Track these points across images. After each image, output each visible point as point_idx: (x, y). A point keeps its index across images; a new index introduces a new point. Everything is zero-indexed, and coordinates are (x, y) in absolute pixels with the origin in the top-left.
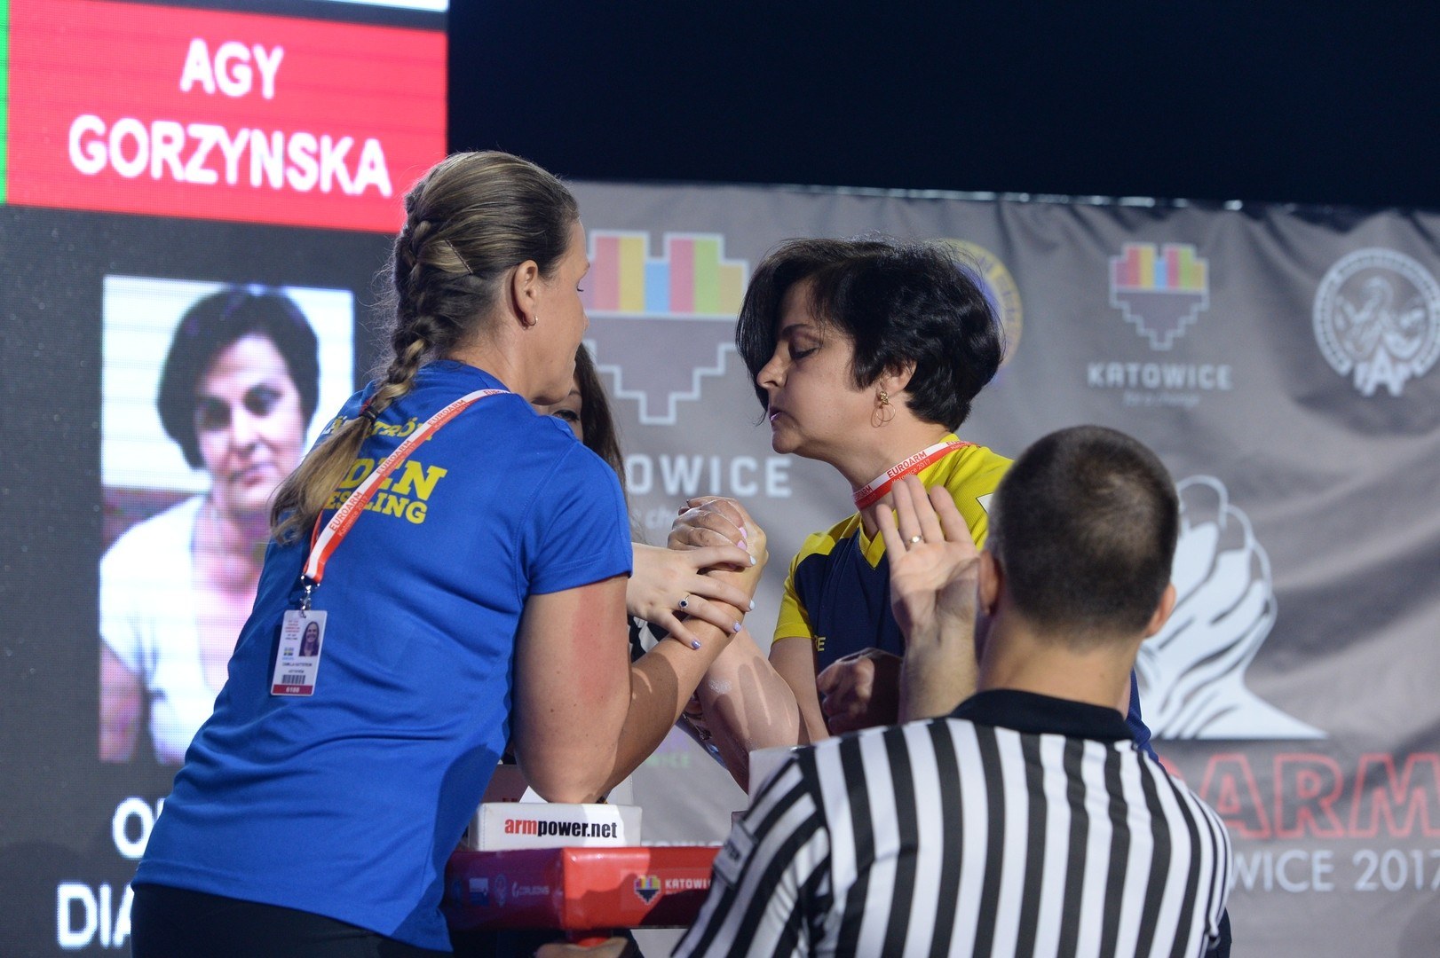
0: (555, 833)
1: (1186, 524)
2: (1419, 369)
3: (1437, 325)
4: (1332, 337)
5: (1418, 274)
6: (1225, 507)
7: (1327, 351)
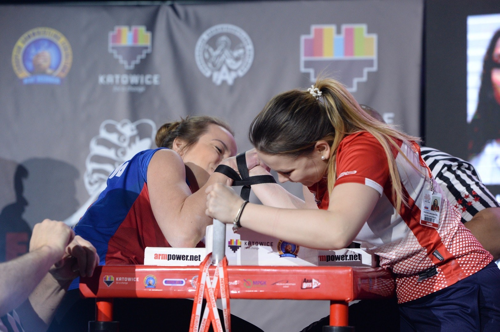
0: (175, 259)
1: (137, 139)
2: (241, 74)
3: (250, 55)
4: (203, 61)
5: (242, 34)
6: (155, 132)
7: (201, 68)
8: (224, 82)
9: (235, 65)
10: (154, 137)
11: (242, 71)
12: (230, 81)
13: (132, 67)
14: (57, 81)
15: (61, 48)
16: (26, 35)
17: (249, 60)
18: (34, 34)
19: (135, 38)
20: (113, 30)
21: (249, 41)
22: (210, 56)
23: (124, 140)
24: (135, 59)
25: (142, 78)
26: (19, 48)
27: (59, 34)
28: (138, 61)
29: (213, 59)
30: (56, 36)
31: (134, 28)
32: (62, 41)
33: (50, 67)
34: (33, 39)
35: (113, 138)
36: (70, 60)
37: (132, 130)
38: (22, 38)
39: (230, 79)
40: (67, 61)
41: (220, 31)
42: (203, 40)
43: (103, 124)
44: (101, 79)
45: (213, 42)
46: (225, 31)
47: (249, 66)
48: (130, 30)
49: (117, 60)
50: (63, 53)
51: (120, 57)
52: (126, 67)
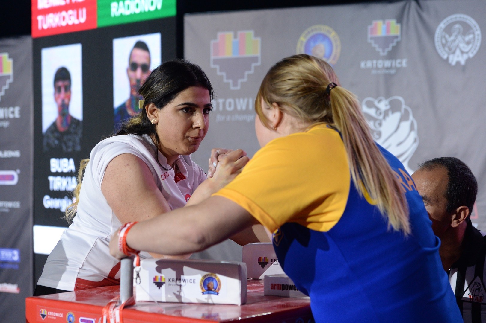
1: (390, 113)
2: (471, 55)
3: (478, 39)
4: (441, 46)
5: (472, 22)
6: (404, 107)
7: (439, 51)
8: (458, 63)
9: (466, 48)
10: (403, 111)
11: (472, 53)
12: (463, 62)
13: (385, 54)
15: (333, 40)
16: (306, 32)
17: (478, 44)
18: (312, 30)
19: (388, 30)
20: (371, 24)
21: (478, 27)
22: (447, 41)
23: (380, 114)
24: (388, 47)
25: (394, 62)
26: (302, 42)
27: (331, 30)
28: (390, 49)
29: (449, 44)
30: (328, 31)
31: (387, 21)
32: (333, 35)
34: (312, 34)
35: (372, 112)
36: (339, 50)
37: (386, 105)
38: (304, 34)
39: (463, 60)
40: (337, 51)
41: (454, 20)
42: (441, 28)
43: (364, 101)
44: (363, 65)
45: (448, 30)
46: (458, 19)
47: (477, 49)
48: (384, 23)
49: (374, 48)
50: (334, 45)
51: (376, 46)
52: (382, 54)
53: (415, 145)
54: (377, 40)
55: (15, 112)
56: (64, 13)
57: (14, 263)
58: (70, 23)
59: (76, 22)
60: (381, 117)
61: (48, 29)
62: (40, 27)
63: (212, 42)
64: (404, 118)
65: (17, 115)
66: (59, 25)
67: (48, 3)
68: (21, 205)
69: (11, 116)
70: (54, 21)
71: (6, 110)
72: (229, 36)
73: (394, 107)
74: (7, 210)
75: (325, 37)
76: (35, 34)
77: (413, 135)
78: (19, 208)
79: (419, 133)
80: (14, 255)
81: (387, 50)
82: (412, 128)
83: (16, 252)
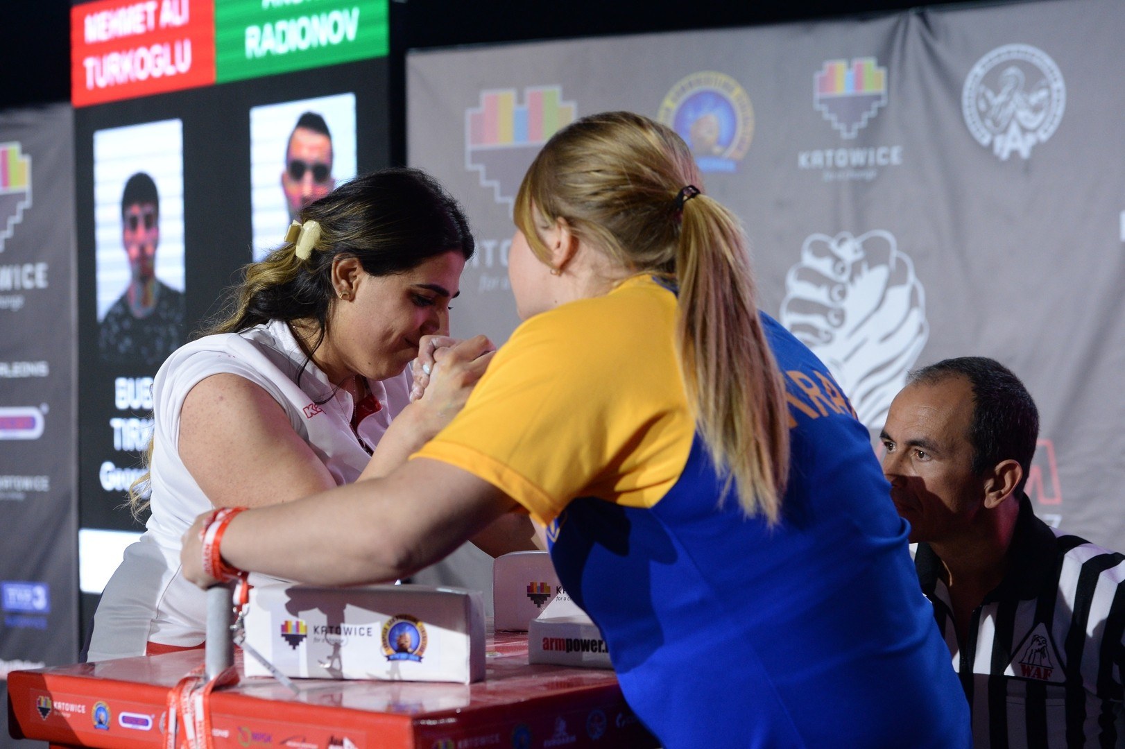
1: (864, 267)
2: (1043, 136)
3: (1058, 101)
4: (976, 117)
5: (1044, 61)
6: (894, 253)
7: (973, 129)
8: (1014, 154)
9: (1033, 121)
10: (893, 262)
11: (1046, 131)
12: (1025, 153)
13: (853, 135)
14: (731, 167)
15: (736, 105)
16: (677, 87)
17: (1059, 110)
18: (691, 85)
19: (858, 82)
20: (820, 68)
21: (1058, 73)
22: (989, 106)
23: (843, 269)
24: (859, 119)
25: (872, 153)
26: (668, 110)
27: (732, 82)
28: (863, 123)
29: (993, 112)
30: (726, 86)
31: (856, 62)
32: (736, 94)
33: (719, 142)
34: (690, 92)
35: (824, 266)
36: (750, 128)
37: (856, 251)
38: (672, 93)
39: (1024, 147)
40: (745, 130)
41: (1004, 58)
42: (976, 76)
43: (807, 243)
44: (803, 160)
45: (992, 80)
46: (1014, 56)
47: (1057, 121)
48: (850, 66)
49: (829, 123)
50: (740, 115)
51: (833, 118)
52: (845, 135)
53: (922, 340)
54: (833, 104)
55: (36, 275)
56: (142, 52)
57: (36, 614)
58: (157, 73)
59: (170, 71)
60: (845, 278)
61: (108, 88)
62: (90, 83)
63: (469, 113)
64: (895, 279)
65: (41, 282)
66: (132, 78)
67: (107, 30)
68: (51, 483)
69: (28, 284)
70: (121, 70)
71: (16, 270)
72: (507, 97)
73: (874, 255)
74: (20, 497)
75: (719, 100)
76: (78, 99)
77: (916, 317)
78: (46, 490)
79: (929, 312)
80: (35, 597)
81: (856, 126)
82: (913, 302)
83: (40, 591)
